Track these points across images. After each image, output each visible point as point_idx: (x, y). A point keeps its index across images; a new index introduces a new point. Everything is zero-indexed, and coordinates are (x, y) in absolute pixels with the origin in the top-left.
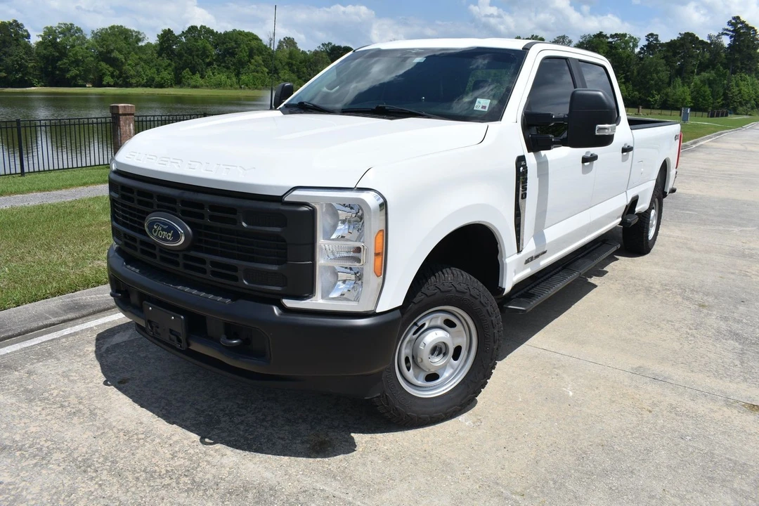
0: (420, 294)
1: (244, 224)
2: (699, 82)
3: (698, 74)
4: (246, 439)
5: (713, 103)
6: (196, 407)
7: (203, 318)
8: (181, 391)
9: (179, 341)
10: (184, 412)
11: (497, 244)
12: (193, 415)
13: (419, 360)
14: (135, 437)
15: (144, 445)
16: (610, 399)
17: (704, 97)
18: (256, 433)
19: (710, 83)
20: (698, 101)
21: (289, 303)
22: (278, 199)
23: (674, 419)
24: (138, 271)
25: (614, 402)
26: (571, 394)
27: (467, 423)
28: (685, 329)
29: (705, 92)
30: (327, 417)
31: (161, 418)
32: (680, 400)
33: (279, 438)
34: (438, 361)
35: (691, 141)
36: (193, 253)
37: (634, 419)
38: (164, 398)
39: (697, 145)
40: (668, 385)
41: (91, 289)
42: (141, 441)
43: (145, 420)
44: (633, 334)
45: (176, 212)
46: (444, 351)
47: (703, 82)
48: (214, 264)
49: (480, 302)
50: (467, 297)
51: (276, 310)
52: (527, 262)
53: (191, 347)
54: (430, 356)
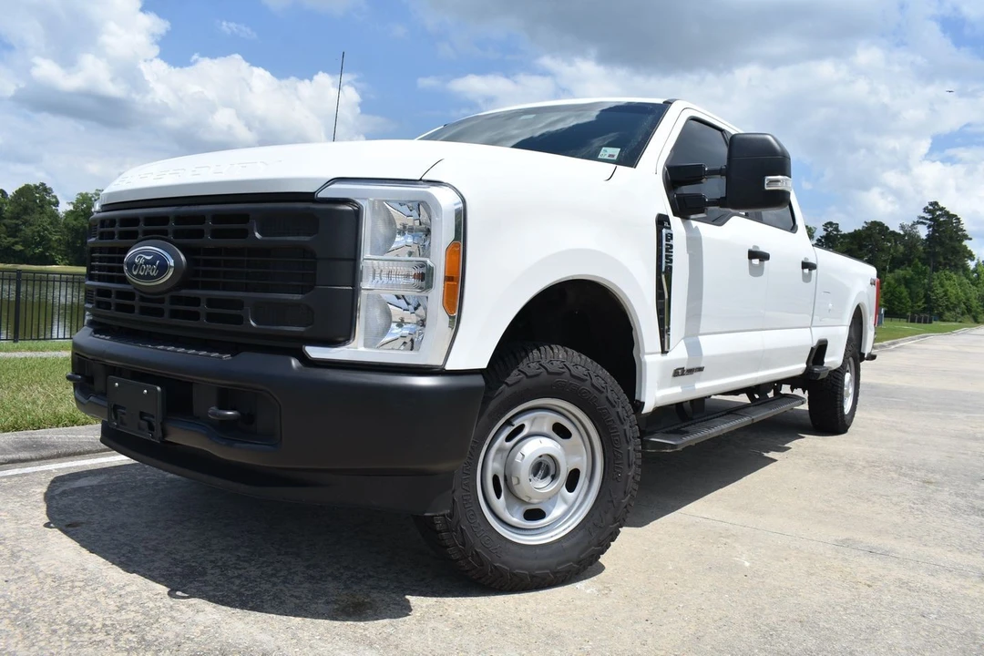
0: (515, 372)
1: (257, 235)
2: (893, 282)
3: (891, 271)
4: (240, 595)
5: (912, 307)
6: (173, 556)
7: (189, 385)
8: (156, 539)
9: (151, 428)
10: (153, 561)
11: (632, 329)
12: (167, 565)
13: (514, 481)
14: (70, 584)
15: (80, 594)
16: (807, 571)
17: (901, 299)
18: (257, 589)
19: (907, 282)
20: (894, 304)
21: (315, 352)
22: (308, 197)
23: (906, 595)
24: (108, 338)
25: (812, 574)
26: (747, 564)
27: (588, 591)
28: (906, 504)
29: (902, 293)
30: (370, 576)
31: (117, 565)
32: (912, 574)
33: (292, 596)
34: (543, 486)
35: (889, 342)
36: (185, 292)
37: (847, 593)
38: (126, 545)
39: (897, 346)
40: (892, 559)
41: (61, 429)
42: (77, 590)
43: (90, 566)
44: (833, 506)
45: (167, 235)
46: (552, 472)
47: (898, 281)
48: (211, 302)
49: (607, 397)
50: (587, 386)
51: (294, 363)
52: (677, 373)
53: (169, 439)
54: (531, 477)
